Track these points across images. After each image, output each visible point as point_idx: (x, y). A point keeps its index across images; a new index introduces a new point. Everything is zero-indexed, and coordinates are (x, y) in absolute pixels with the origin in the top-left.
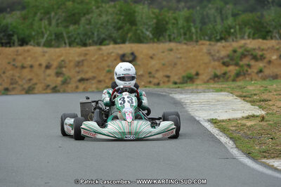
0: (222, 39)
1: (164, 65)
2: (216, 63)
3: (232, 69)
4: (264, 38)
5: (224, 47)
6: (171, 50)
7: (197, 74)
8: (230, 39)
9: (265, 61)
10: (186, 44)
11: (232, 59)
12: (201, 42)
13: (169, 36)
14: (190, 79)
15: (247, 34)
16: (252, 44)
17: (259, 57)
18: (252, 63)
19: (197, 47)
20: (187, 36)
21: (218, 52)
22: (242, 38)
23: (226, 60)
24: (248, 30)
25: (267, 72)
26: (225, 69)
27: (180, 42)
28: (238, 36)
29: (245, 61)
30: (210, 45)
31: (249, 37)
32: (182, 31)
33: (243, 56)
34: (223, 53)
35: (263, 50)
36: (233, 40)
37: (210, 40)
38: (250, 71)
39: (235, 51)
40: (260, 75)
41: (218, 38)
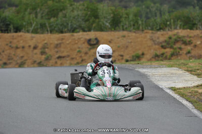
0: (160, 29)
1: (119, 47)
2: (157, 46)
3: (168, 51)
4: (191, 29)
5: (162, 35)
6: (124, 37)
7: (143, 54)
8: (167, 29)
9: (192, 45)
10: (135, 32)
11: (168, 44)
12: (145, 31)
13: (123, 26)
14: (138, 58)
15: (179, 26)
16: (183, 33)
17: (187, 42)
18: (183, 46)
19: (143, 35)
20: (136, 27)
21: (158, 38)
22: (176, 28)
23: (164, 44)
24: (179, 23)
25: (193, 53)
26: (163, 51)
27: (130, 31)
28: (173, 27)
29: (178, 45)
30: (152, 33)
31: (180, 28)
32: (132, 23)
33: (176, 41)
34: (162, 39)
35: (191, 37)
36: (169, 30)
37: (152, 29)
38: (181, 52)
39: (170, 38)
40: (188, 55)
41: (158, 28)
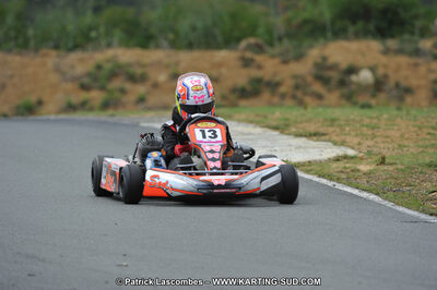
0: (75, 47)
2: (70, 86)
3: (96, 96)
4: (144, 46)
5: (81, 60)
7: (40, 103)
8: (90, 47)
9: (149, 83)
10: (19, 53)
11: (95, 79)
12: (44, 51)
14: (28, 111)
15: (116, 39)
16: (127, 56)
17: (138, 77)
18: (128, 86)
19: (38, 60)
20: (21, 40)
21: (72, 67)
22: (109, 45)
23: (86, 80)
24: (117, 34)
25: (152, 100)
26: (84, 96)
27: (9, 51)
28: (104, 42)
29: (116, 84)
30: (58, 56)
31: (120, 45)
32: (12, 33)
33: (113, 75)
34: (80, 69)
35: (144, 66)
37: (56, 47)
38: (125, 99)
39: (99, 67)
40: (142, 106)
41: (70, 44)
